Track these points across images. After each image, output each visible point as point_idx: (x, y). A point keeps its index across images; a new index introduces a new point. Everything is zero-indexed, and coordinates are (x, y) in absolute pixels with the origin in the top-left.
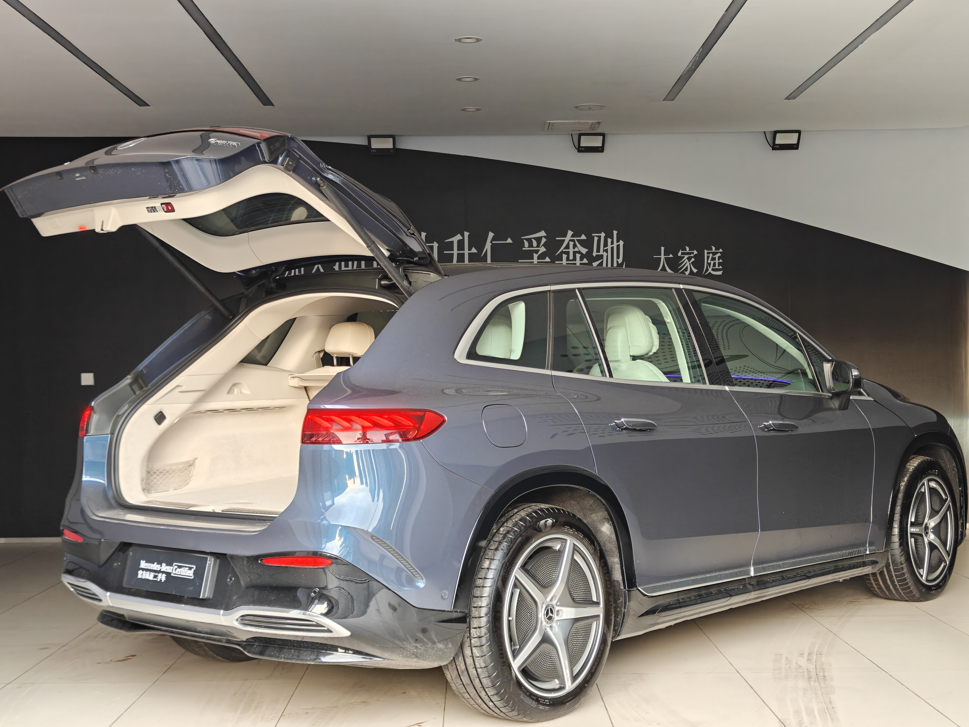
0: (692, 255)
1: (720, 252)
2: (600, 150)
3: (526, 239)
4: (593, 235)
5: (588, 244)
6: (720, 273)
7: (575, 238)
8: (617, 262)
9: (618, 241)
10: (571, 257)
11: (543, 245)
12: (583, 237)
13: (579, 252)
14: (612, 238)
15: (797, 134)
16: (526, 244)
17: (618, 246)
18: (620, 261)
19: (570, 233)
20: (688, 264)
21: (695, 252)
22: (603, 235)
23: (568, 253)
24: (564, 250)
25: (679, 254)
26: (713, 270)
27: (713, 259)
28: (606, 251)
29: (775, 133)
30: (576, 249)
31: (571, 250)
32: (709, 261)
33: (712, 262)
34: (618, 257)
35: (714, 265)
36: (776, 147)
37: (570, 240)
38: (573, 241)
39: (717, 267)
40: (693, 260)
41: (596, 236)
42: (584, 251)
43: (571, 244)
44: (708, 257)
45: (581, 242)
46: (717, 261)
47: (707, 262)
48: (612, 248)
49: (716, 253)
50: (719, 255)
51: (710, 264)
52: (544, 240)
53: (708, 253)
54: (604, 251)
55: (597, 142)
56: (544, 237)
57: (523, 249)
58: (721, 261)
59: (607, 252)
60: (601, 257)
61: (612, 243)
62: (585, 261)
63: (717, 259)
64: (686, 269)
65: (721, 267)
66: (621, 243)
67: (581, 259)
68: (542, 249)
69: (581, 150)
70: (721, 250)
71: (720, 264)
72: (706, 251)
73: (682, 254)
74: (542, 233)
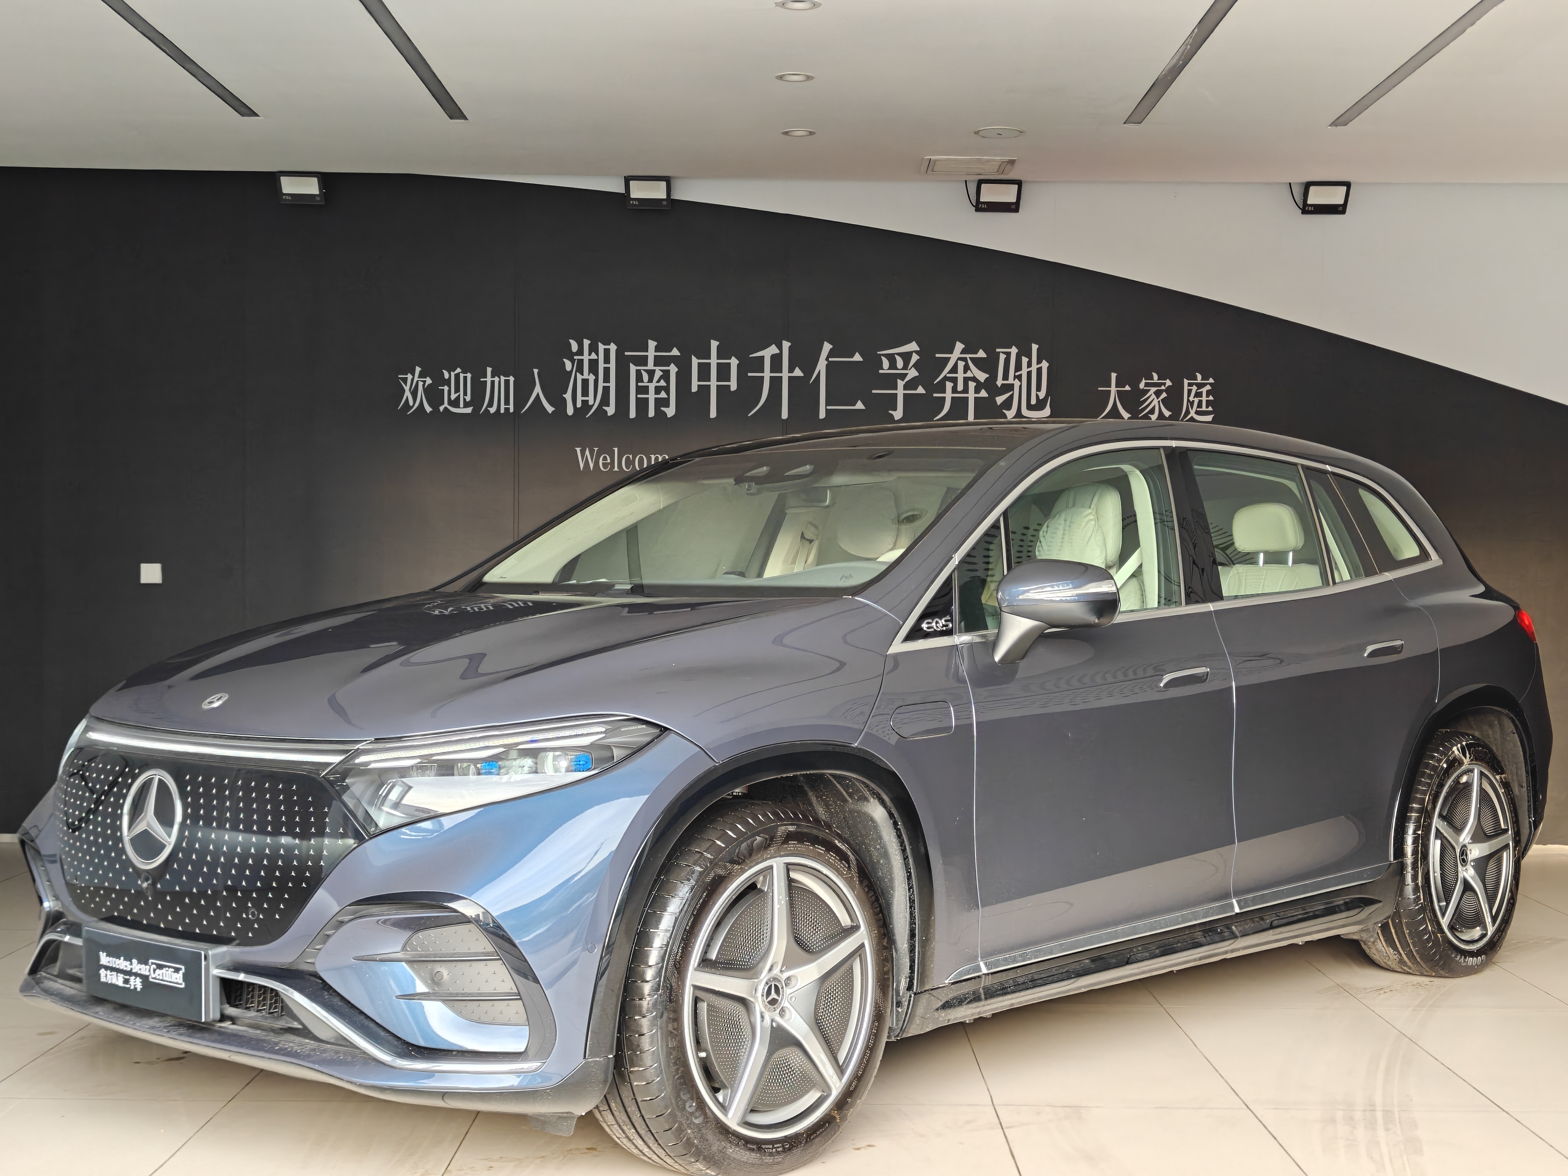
0: (1163, 388)
1: (1210, 384)
2: (1012, 208)
3: (885, 355)
4: (998, 350)
5: (989, 365)
6: (1209, 418)
7: (968, 356)
8: (1037, 396)
9: (1039, 362)
10: (960, 387)
11: (914, 366)
12: (981, 354)
13: (974, 379)
14: (1029, 356)
15: (1344, 188)
16: (886, 363)
17: (1039, 371)
18: (1042, 394)
19: (959, 346)
20: (1155, 402)
21: (1168, 383)
22: (1014, 351)
23: (954, 380)
24: (948, 375)
25: (1142, 386)
26: (1197, 413)
27: (1199, 395)
28: (1019, 378)
29: (1308, 185)
30: (969, 374)
31: (960, 375)
32: (1191, 399)
33: (1196, 400)
34: (1039, 389)
35: (1200, 404)
36: (1308, 209)
37: (960, 359)
38: (964, 359)
39: (1204, 408)
40: (1164, 395)
41: (1003, 352)
42: (982, 376)
43: (961, 364)
44: (1190, 391)
45: (977, 362)
46: (1204, 399)
47: (1188, 400)
48: (1029, 374)
49: (1204, 385)
50: (1208, 387)
51: (1192, 403)
52: (915, 358)
53: (1190, 385)
54: (1015, 377)
55: (1008, 194)
56: (916, 352)
57: (881, 371)
58: (1211, 398)
59: (1020, 380)
60: (1010, 387)
61: (1029, 365)
62: (983, 394)
63: (1204, 394)
64: (1152, 411)
65: (1210, 409)
66: (1045, 365)
67: (977, 391)
68: (912, 373)
69: (981, 207)
70: (1211, 381)
71: (1209, 403)
72: (1186, 382)
73: (1147, 385)
74: (913, 346)
